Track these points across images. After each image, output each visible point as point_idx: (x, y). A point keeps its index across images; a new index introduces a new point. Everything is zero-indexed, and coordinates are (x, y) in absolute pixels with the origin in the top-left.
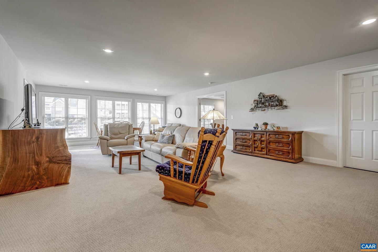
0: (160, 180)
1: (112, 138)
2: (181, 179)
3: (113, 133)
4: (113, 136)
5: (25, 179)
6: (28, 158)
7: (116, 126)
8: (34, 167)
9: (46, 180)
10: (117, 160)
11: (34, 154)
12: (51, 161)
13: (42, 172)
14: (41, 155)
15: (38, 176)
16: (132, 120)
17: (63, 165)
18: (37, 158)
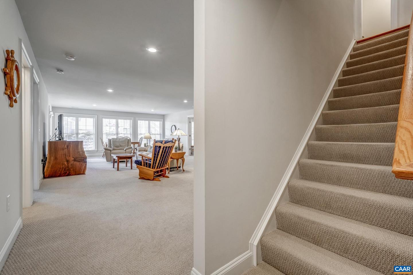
0: (137, 168)
1: (114, 150)
2: (147, 167)
3: (116, 145)
4: (115, 148)
5: (61, 170)
6: (62, 157)
7: (117, 140)
8: (66, 163)
9: (72, 171)
10: (116, 164)
11: (66, 155)
12: (75, 160)
13: (70, 166)
14: (70, 156)
15: (68, 168)
16: (133, 136)
17: (82, 163)
18: (67, 158)
